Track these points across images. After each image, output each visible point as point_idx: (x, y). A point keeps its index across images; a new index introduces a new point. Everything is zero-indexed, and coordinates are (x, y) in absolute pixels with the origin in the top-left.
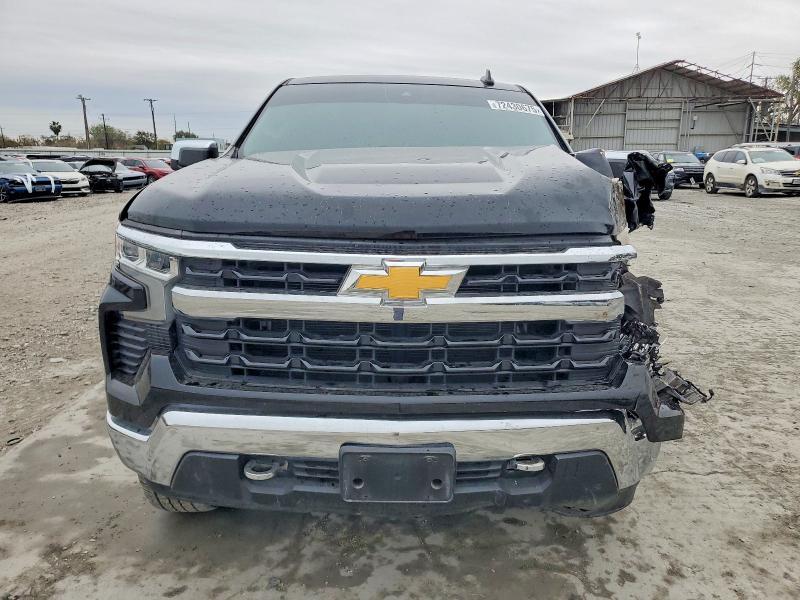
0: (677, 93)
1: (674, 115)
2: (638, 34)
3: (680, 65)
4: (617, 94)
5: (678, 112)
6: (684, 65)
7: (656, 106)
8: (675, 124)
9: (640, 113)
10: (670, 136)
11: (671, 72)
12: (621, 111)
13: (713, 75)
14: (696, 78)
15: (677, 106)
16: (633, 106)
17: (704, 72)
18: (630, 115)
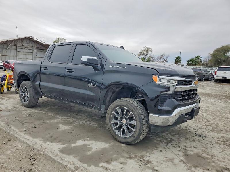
0: (31, 45)
1: (31, 51)
2: (16, 27)
3: (32, 38)
4: (13, 43)
5: (32, 51)
6: (33, 38)
7: (26, 48)
8: (32, 54)
9: (21, 49)
10: (31, 57)
11: (29, 39)
12: (15, 48)
13: (40, 42)
14: (36, 42)
15: (32, 49)
16: (19, 47)
17: (39, 41)
18: (18, 50)
